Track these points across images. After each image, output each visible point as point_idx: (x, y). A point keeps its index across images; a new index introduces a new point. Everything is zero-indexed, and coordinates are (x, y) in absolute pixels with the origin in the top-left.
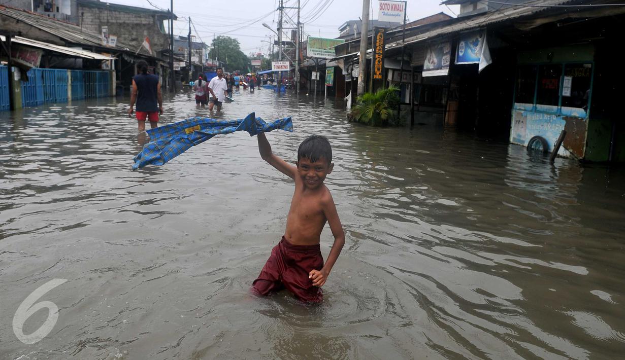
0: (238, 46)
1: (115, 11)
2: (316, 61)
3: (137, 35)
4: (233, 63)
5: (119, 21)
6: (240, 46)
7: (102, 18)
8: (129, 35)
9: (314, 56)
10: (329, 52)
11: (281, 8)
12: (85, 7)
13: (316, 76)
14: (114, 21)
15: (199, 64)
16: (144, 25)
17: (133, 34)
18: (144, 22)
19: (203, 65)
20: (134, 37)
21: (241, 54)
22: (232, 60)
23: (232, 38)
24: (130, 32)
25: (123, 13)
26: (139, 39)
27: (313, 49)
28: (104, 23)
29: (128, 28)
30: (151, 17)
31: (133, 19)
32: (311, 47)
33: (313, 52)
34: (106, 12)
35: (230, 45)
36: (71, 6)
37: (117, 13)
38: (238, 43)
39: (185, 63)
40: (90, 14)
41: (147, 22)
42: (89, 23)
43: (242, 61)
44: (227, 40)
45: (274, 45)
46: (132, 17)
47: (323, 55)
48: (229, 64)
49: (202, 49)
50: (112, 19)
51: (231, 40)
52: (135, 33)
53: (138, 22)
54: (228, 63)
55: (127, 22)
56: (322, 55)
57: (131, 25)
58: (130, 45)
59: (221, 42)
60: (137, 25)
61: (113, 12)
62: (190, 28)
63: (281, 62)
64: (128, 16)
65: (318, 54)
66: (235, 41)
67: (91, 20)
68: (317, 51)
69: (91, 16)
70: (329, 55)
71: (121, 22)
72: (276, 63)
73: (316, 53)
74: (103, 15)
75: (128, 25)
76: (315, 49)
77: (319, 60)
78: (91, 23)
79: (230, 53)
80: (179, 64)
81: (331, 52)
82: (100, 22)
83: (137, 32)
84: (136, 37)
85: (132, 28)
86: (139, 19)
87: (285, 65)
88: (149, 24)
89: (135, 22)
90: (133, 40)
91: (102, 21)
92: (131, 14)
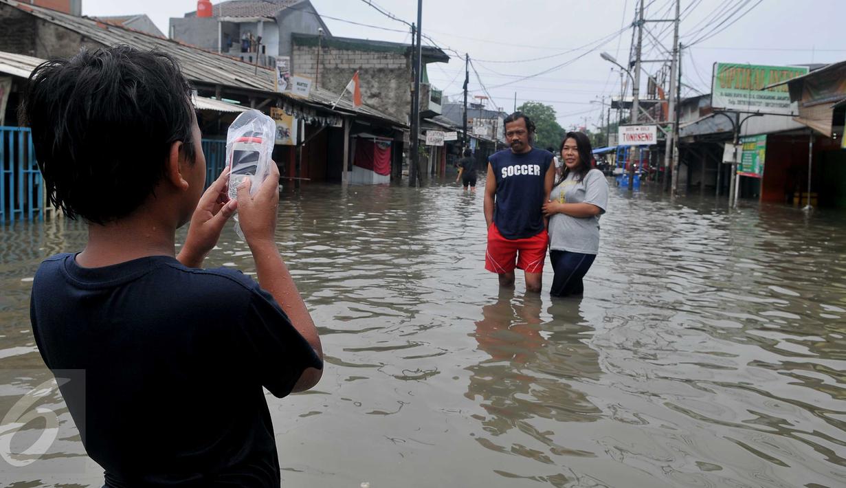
0: (553, 115)
1: (347, 50)
2: (733, 116)
3: (379, 88)
4: (544, 141)
5: (352, 66)
6: (556, 115)
7: (328, 62)
8: (368, 88)
9: (729, 106)
10: (769, 98)
11: (639, 23)
12: (303, 45)
13: (735, 155)
14: (345, 66)
15: (490, 139)
16: (392, 71)
17: (373, 86)
18: (390, 66)
19: (498, 141)
20: (375, 90)
21: (555, 127)
22: (543, 135)
23: (545, 105)
24: (368, 82)
25: (360, 52)
26: (383, 94)
27: (728, 91)
28: (330, 69)
29: (366, 76)
30: (403, 57)
31: (375, 61)
32: (723, 87)
33: (727, 98)
34: (334, 52)
35: (542, 114)
36: (280, 43)
37: (350, 52)
38: (553, 112)
39: (456, 133)
40: (310, 56)
41: (396, 66)
42: (308, 71)
43: (558, 137)
44: (537, 108)
45: (611, 110)
46: (374, 59)
47: (754, 104)
48: (538, 142)
49: (497, 119)
50: (342, 63)
51: (543, 107)
52: (376, 85)
53: (382, 66)
54: (537, 140)
55: (364, 66)
56: (749, 103)
57: (371, 72)
58: (368, 105)
59: (529, 111)
60: (381, 70)
61: (345, 52)
62: (467, 73)
63: (639, 127)
64: (367, 57)
65: (740, 102)
66: (548, 108)
67: (310, 66)
68: (737, 95)
69: (311, 59)
70: (767, 105)
71: (356, 66)
72: (627, 130)
73: (736, 99)
74: (330, 57)
75: (366, 71)
76: (733, 91)
77: (742, 116)
78: (310, 71)
79: (541, 126)
80: (442, 135)
81: (773, 98)
82: (324, 68)
83: (379, 82)
84: (378, 91)
85: (373, 77)
86: (383, 61)
87: (647, 132)
88: (399, 69)
89: (378, 66)
90: (373, 96)
91: (328, 66)
92: (372, 53)
